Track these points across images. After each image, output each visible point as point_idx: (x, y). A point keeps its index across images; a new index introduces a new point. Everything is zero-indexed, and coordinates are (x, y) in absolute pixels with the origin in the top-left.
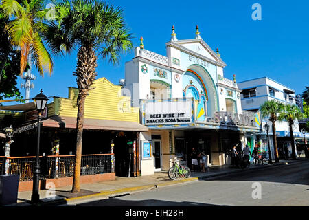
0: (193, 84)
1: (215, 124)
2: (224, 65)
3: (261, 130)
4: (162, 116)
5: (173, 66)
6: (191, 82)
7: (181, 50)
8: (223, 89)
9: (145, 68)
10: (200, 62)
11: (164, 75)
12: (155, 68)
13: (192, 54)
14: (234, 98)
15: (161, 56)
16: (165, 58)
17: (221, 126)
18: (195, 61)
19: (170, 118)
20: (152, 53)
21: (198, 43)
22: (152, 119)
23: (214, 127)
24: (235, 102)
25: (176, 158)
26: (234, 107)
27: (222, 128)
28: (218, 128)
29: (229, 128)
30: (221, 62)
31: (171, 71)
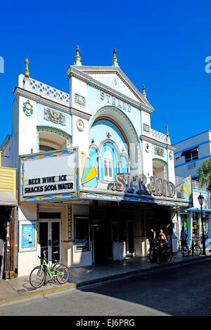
0: (111, 138)
1: (115, 192)
2: (151, 109)
3: (191, 203)
4: (41, 181)
5: (75, 106)
6: (109, 135)
7: (88, 83)
8: (150, 144)
9: (28, 106)
10: (117, 102)
11: (60, 120)
12: (46, 107)
13: (105, 91)
14: (165, 159)
15: (58, 91)
16: (64, 94)
17: (125, 196)
18: (109, 101)
19: (50, 184)
20: (45, 86)
21: (115, 75)
22: (31, 186)
23: (114, 198)
24: (167, 164)
25: (75, 247)
26: (165, 171)
27: (128, 199)
28: (120, 199)
29: (139, 200)
30: (147, 105)
31: (71, 115)
